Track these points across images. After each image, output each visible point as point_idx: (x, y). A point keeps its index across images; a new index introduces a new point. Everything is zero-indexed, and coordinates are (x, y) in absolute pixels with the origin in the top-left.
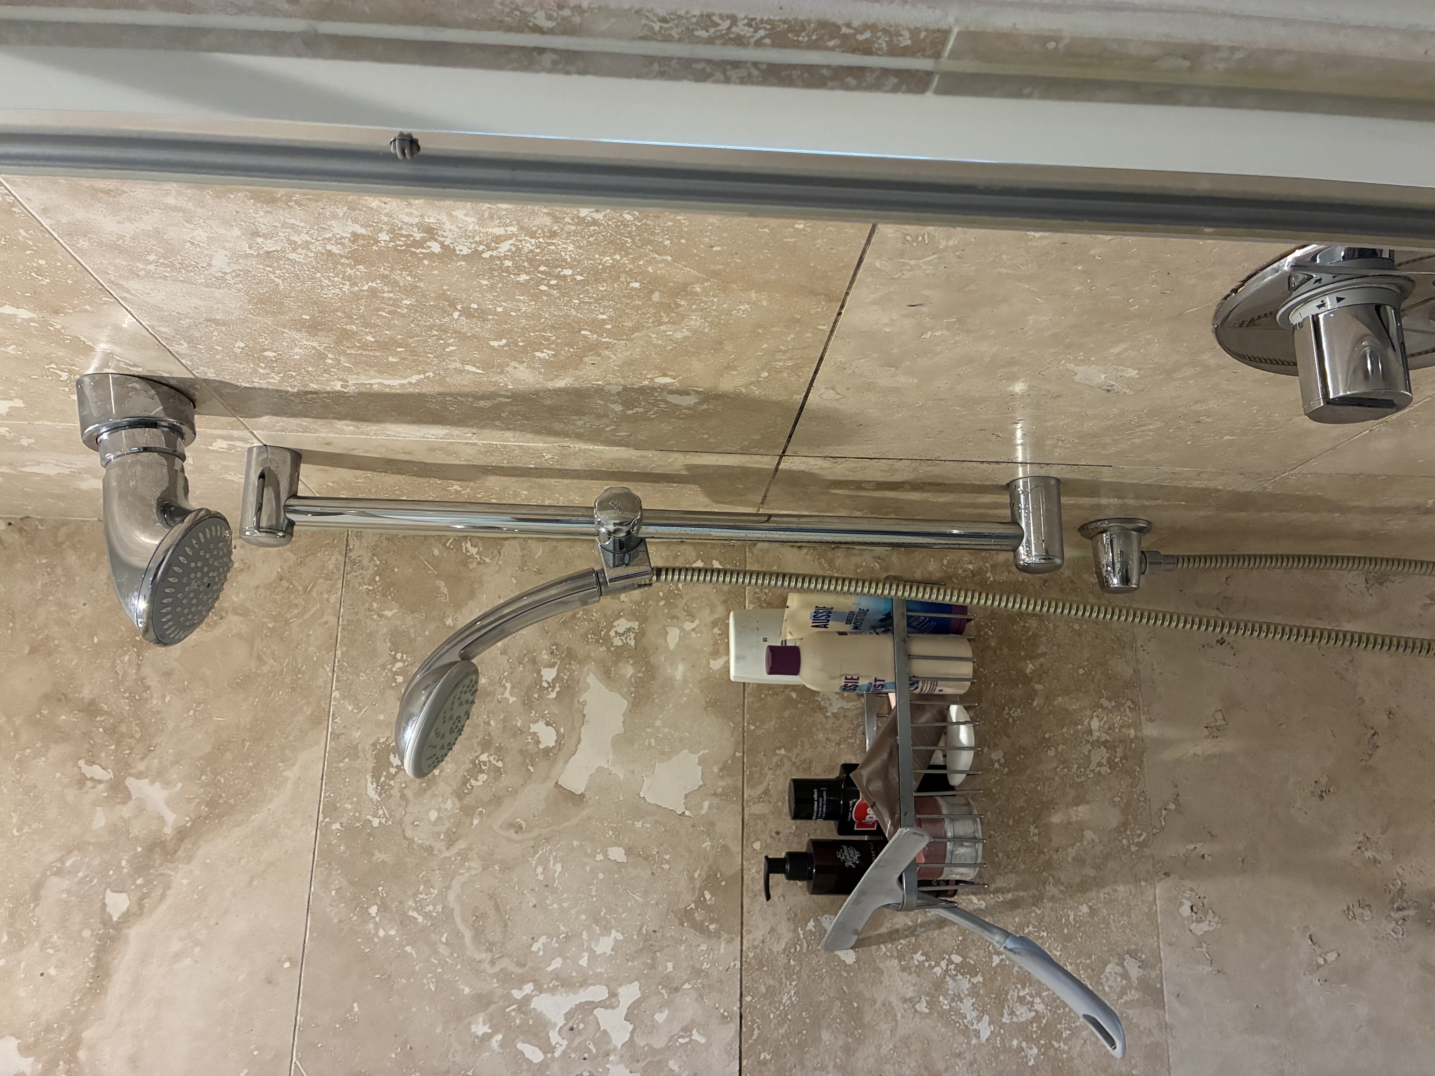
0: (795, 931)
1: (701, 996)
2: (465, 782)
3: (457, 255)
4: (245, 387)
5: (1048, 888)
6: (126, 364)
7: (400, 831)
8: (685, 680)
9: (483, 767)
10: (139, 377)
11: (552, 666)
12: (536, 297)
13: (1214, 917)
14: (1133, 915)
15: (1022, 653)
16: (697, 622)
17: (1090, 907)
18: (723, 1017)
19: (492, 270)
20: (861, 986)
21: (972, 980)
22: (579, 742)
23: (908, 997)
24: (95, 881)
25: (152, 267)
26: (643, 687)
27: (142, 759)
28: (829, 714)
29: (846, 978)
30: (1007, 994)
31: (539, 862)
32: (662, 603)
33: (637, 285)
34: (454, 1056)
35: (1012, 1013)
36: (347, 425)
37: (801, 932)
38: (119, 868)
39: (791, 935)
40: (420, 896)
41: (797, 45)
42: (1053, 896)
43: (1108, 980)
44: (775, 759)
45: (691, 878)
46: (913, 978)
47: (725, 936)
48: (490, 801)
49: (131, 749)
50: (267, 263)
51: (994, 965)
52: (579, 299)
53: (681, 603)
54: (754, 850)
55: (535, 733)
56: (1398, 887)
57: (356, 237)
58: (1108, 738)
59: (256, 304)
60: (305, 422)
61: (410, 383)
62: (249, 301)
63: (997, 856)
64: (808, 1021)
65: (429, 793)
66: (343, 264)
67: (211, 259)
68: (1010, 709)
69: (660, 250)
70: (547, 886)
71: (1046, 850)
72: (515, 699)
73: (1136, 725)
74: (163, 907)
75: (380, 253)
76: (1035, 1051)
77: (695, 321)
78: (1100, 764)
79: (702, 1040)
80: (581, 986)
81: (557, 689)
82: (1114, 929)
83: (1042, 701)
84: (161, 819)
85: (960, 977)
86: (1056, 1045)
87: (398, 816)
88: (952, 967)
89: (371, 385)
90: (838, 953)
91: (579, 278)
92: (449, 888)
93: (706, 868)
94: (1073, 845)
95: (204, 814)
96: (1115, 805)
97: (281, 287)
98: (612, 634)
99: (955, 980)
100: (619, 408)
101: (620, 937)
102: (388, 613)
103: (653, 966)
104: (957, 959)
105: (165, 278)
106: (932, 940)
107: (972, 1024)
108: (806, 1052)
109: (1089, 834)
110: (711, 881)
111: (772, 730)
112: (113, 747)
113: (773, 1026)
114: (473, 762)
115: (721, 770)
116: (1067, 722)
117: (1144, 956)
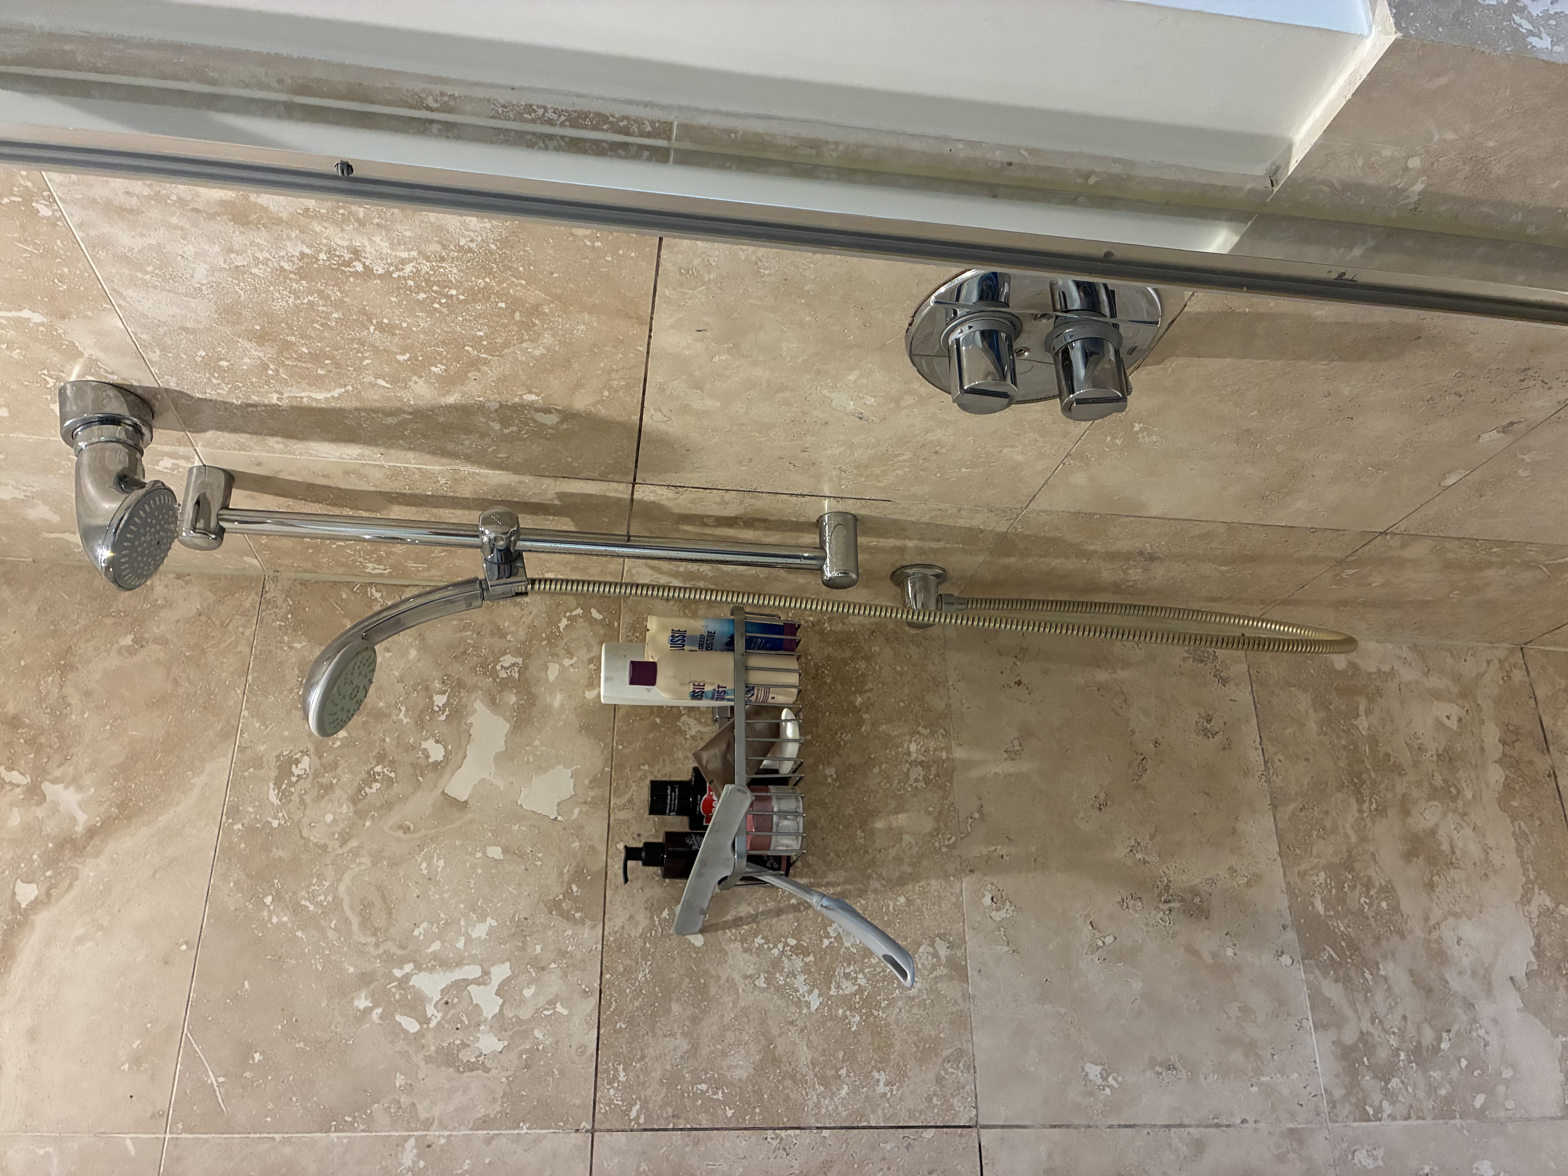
0: (652, 918)
1: (565, 974)
2: (360, 789)
3: (374, 274)
4: (199, 398)
5: (871, 883)
6: (106, 371)
7: (297, 831)
8: (562, 706)
9: (377, 777)
10: (112, 385)
11: (443, 693)
12: (431, 313)
13: (1011, 906)
14: (943, 905)
15: (853, 689)
16: (575, 659)
17: (907, 898)
18: (584, 991)
19: (399, 288)
20: (708, 966)
21: (805, 959)
22: (465, 757)
23: (749, 974)
24: (7, 872)
25: (148, 277)
26: (524, 712)
27: (59, 766)
28: (688, 736)
29: (695, 958)
30: (834, 972)
31: (424, 859)
32: (544, 643)
33: (503, 305)
34: (336, 1027)
35: (838, 987)
36: (278, 442)
37: (656, 919)
38: (31, 861)
39: (647, 922)
40: (313, 888)
41: (585, 127)
42: (876, 889)
43: (921, 958)
44: (639, 774)
45: (561, 874)
46: (754, 959)
47: (588, 922)
48: (383, 805)
49: (49, 758)
50: (235, 276)
51: (824, 946)
52: (462, 316)
53: (562, 643)
54: (618, 849)
55: (425, 749)
56: (1165, 883)
57: (303, 255)
58: (924, 759)
59: (221, 314)
60: (243, 438)
61: (333, 397)
62: (216, 311)
63: (829, 855)
64: (660, 995)
65: (327, 798)
66: (291, 279)
67: (194, 271)
68: (842, 734)
69: (517, 275)
70: (430, 879)
71: (870, 850)
72: (408, 720)
73: (949, 750)
74: (70, 896)
75: (319, 270)
76: (858, 1018)
77: (548, 339)
78: (916, 780)
79: (565, 1012)
80: (457, 965)
81: (447, 713)
82: (927, 917)
83: (869, 728)
84: (74, 820)
85: (794, 957)
86: (876, 1013)
87: (296, 819)
88: (788, 948)
89: (302, 398)
90: (689, 937)
91: (462, 297)
92: (340, 880)
93: (574, 864)
94: (893, 847)
95: (114, 815)
96: (929, 814)
97: (243, 298)
98: (498, 667)
99: (790, 960)
100: (497, 426)
101: (494, 923)
102: (298, 646)
103: (523, 949)
104: (792, 942)
105: (156, 287)
106: (771, 926)
107: (804, 996)
108: (657, 1022)
109: (907, 838)
110: (579, 876)
111: (638, 749)
112: (32, 756)
113: (628, 1000)
114: (368, 773)
115: (591, 782)
116: (890, 745)
117: (951, 939)
